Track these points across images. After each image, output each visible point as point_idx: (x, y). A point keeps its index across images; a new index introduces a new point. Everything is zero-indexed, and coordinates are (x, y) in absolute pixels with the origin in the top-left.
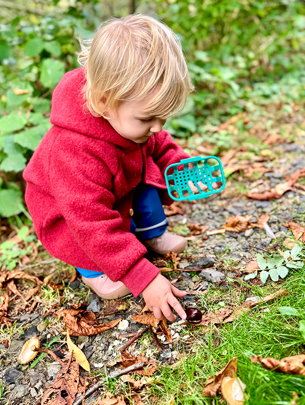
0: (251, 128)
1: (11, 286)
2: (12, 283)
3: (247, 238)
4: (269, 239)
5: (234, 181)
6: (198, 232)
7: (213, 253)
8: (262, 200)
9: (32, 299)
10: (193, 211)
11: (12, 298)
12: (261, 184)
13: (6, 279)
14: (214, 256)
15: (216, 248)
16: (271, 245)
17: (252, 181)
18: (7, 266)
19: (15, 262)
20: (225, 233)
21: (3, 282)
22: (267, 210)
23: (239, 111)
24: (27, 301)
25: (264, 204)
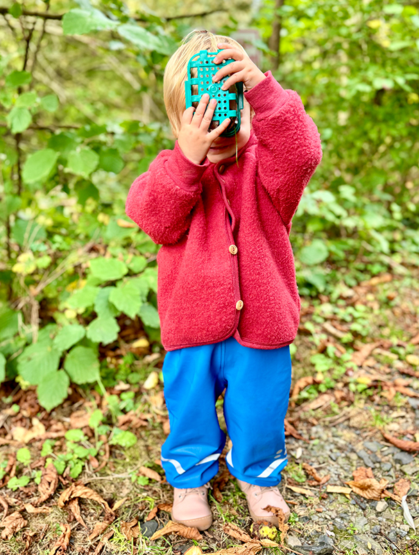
0: (397, 306)
1: (74, 506)
2: (76, 503)
3: (378, 514)
4: (407, 528)
5: (369, 401)
6: (315, 483)
7: (331, 528)
8: (402, 450)
9: (98, 538)
10: (311, 439)
11: (74, 527)
12: (403, 417)
13: (69, 498)
14: (333, 535)
15: (336, 519)
16: (408, 538)
17: (392, 408)
18: (71, 469)
19: (81, 464)
20: (350, 494)
21: (66, 501)
22: (408, 470)
23: (384, 270)
24: (92, 540)
25: (404, 457)
